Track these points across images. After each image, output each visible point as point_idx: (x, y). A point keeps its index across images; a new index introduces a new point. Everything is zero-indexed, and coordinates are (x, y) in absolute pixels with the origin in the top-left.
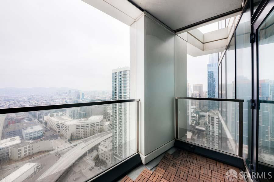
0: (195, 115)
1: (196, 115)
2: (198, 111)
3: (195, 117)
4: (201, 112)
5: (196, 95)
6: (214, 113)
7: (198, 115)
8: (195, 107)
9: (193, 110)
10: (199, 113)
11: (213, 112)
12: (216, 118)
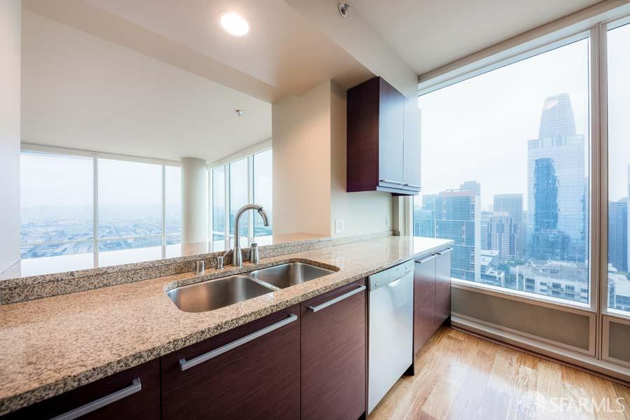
0: (496, 274)
1: (499, 274)
2: (506, 262)
3: (495, 277)
4: (514, 265)
5: (501, 221)
6: (535, 270)
7: (503, 274)
8: (496, 253)
9: (490, 259)
10: (508, 269)
11: (535, 266)
12: (539, 284)
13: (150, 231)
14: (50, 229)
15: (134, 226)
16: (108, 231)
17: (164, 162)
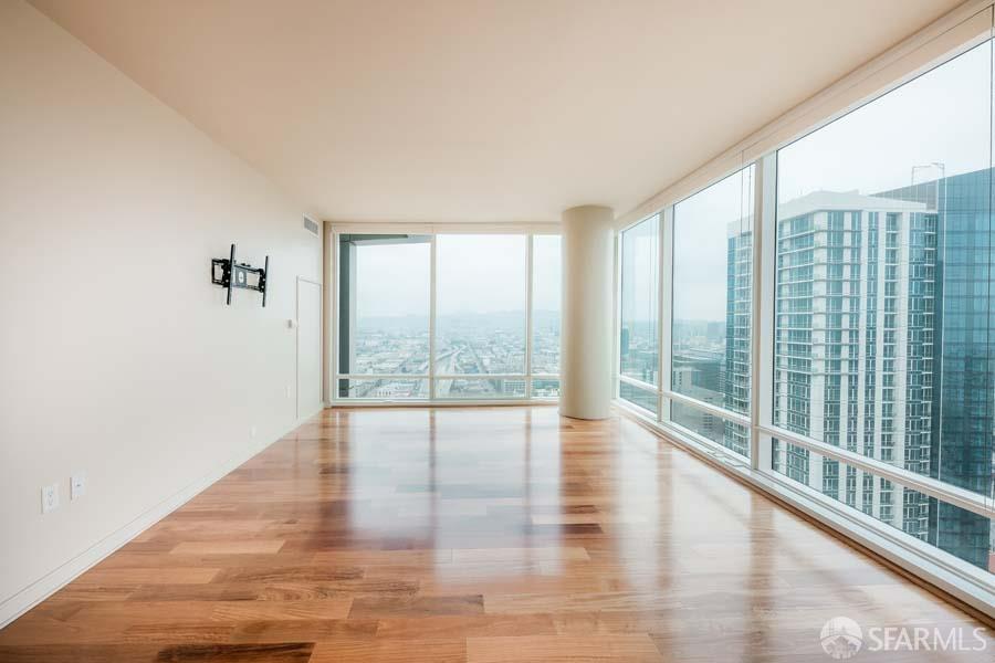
13: (508, 351)
14: (416, 342)
15: (492, 343)
16: (464, 347)
17: (532, 226)
